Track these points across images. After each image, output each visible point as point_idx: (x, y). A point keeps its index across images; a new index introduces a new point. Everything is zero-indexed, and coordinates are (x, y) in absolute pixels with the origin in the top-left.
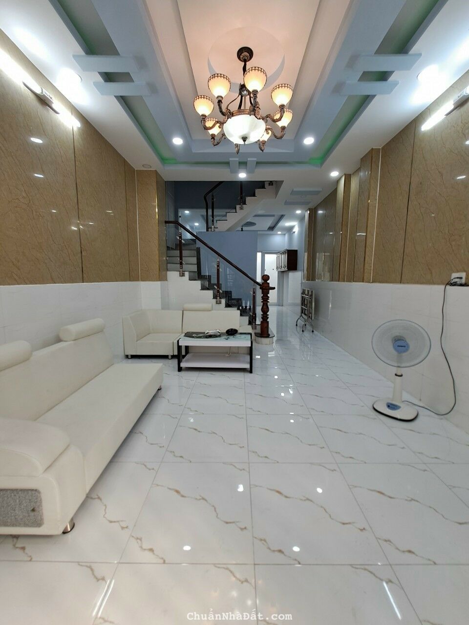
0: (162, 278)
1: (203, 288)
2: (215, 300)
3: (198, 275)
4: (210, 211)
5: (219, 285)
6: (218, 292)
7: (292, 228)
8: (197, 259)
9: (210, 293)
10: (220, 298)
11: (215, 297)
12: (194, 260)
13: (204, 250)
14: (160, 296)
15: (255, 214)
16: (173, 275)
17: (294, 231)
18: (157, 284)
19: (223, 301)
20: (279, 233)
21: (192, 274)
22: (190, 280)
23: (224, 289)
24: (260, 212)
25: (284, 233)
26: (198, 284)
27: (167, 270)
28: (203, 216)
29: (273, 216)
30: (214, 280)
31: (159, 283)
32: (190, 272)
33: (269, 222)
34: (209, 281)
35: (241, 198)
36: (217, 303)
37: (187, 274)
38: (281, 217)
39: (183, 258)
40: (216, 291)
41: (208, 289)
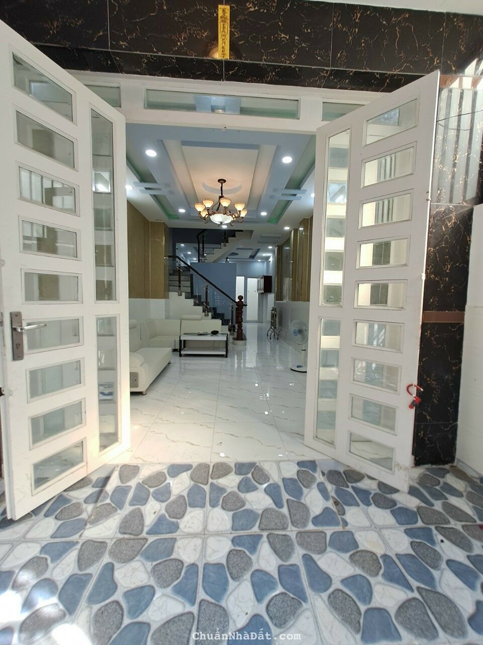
0: (166, 297)
1: (195, 304)
2: (204, 313)
3: (191, 295)
4: (201, 245)
5: (207, 303)
6: (206, 307)
7: (268, 258)
8: (191, 283)
9: (200, 308)
10: (208, 312)
11: (204, 311)
12: (188, 284)
13: (195, 276)
14: (164, 310)
15: (237, 247)
16: (173, 295)
17: (270, 260)
18: (162, 302)
19: (210, 314)
20: (259, 261)
21: (187, 294)
22: (186, 298)
23: (211, 306)
24: (240, 247)
25: (263, 261)
26: (191, 301)
27: (169, 291)
28: (195, 248)
29: (252, 249)
30: (203, 299)
31: (164, 300)
32: (186, 293)
33: (250, 253)
34: (200, 300)
35: (225, 238)
36: (205, 315)
37: (184, 294)
38: (258, 250)
39: (181, 282)
40: (205, 307)
41: (199, 305)
